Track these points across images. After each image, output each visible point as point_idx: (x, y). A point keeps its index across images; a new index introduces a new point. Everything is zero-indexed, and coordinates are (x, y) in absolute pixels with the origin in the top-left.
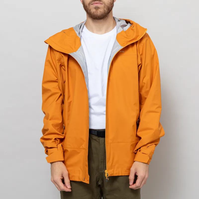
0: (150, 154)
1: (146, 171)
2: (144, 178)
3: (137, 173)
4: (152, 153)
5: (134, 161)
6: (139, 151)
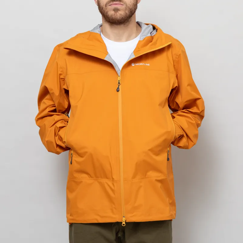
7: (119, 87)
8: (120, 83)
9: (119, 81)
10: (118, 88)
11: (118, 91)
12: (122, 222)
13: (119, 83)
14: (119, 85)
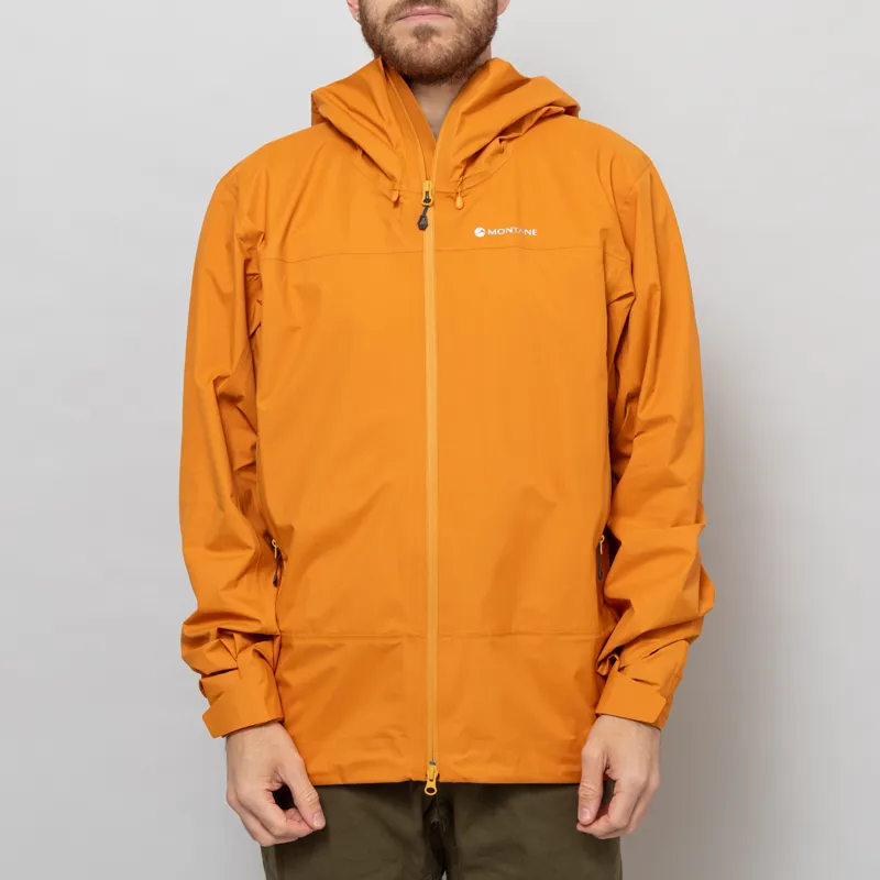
0: (667, 682)
1: (651, 760)
2: (643, 790)
3: (613, 767)
4: (676, 677)
5: (598, 716)
6: (620, 670)
7: (427, 214)
8: (429, 201)
9: (427, 193)
10: (422, 217)
11: (423, 227)
12: (425, 783)
13: (427, 200)
14: (427, 207)
